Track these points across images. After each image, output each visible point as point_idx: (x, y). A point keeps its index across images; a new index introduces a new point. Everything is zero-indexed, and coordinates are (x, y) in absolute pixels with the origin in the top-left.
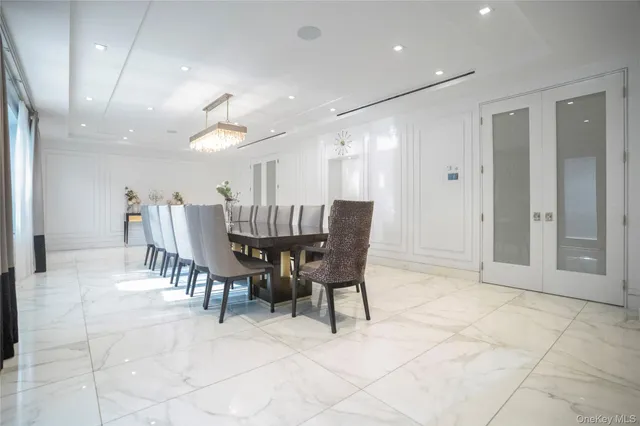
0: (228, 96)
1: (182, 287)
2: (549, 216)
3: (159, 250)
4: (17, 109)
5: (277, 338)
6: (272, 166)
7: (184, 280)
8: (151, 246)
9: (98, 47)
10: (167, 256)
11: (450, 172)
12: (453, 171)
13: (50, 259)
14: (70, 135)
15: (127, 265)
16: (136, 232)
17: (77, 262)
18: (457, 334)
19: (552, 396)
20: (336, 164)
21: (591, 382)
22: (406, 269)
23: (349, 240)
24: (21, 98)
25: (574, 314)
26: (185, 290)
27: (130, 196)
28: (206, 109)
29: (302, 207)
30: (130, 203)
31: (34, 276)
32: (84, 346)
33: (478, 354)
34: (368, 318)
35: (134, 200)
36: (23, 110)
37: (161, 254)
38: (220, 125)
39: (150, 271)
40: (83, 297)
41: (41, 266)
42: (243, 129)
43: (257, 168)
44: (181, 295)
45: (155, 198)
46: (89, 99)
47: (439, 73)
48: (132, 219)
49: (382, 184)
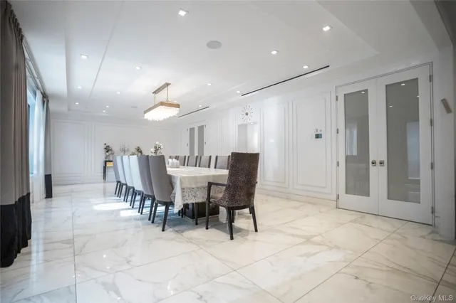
0: (167, 85)
1: (136, 208)
2: (382, 163)
3: (123, 184)
4: (35, 94)
5: (190, 240)
6: (201, 129)
7: (137, 204)
8: (118, 182)
9: (83, 57)
10: (128, 189)
11: (317, 133)
12: (319, 133)
13: (55, 190)
14: (69, 110)
15: (105, 193)
16: (110, 173)
17: (72, 192)
18: (308, 240)
19: (357, 278)
20: (243, 128)
21: (388, 271)
22: (288, 199)
23: (242, 178)
24: (38, 88)
25: (394, 229)
26: (138, 210)
27: (108, 149)
28: (155, 93)
29: (217, 157)
30: (107, 154)
31: (45, 200)
32: (70, 242)
33: (318, 253)
34: (256, 230)
35: (110, 152)
36: (39, 96)
37: (124, 187)
38: (162, 104)
39: (118, 198)
40: (73, 214)
41: (49, 194)
42: (178, 106)
43: (192, 130)
44: (135, 213)
45: (124, 151)
46: (80, 87)
47: (305, 67)
48: (108, 164)
49: (272, 141)
